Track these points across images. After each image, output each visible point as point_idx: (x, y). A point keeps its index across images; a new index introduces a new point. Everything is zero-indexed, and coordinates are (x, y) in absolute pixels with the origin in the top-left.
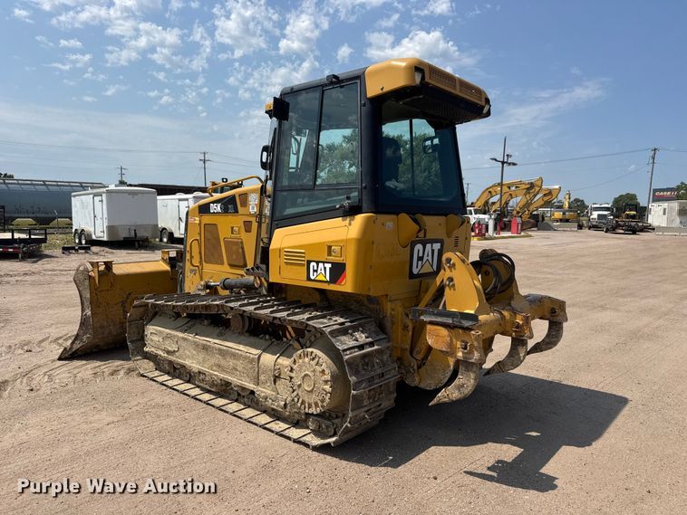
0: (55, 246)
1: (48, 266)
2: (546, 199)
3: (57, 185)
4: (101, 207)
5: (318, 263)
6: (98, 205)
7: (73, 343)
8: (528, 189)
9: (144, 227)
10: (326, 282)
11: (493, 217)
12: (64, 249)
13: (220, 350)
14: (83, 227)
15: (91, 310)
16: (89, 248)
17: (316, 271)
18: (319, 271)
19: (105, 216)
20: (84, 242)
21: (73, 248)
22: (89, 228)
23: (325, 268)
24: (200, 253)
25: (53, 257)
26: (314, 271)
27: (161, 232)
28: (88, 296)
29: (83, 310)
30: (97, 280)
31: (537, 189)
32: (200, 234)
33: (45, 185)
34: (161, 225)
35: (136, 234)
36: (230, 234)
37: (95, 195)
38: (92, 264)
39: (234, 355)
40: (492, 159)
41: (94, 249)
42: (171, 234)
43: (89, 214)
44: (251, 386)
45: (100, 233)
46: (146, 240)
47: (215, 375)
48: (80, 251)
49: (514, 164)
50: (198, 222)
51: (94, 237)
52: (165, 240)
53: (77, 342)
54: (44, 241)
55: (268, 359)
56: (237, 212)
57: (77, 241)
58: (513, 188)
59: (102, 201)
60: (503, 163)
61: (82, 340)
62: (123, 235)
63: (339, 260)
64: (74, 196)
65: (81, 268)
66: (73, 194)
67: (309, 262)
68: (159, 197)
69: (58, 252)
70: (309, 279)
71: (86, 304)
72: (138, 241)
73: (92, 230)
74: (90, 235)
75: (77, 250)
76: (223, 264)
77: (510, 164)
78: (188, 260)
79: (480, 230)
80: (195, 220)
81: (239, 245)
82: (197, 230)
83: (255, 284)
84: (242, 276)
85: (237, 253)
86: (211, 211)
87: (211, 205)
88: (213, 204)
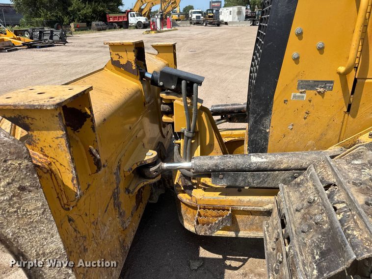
2: (173, 6)
11: (159, 17)
78: (296, 60)
79: (154, 26)
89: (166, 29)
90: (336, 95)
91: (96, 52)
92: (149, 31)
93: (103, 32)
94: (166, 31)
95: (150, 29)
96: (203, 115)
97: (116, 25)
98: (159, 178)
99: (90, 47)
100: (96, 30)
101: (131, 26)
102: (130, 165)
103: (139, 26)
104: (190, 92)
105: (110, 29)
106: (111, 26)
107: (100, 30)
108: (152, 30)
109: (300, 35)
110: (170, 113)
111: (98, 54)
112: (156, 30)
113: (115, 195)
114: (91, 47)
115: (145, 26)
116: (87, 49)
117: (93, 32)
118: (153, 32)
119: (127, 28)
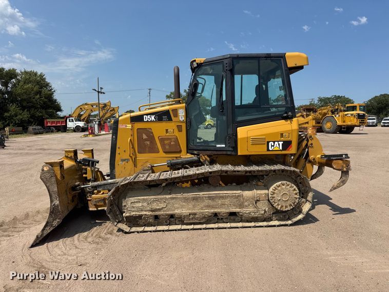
2: (112, 113)
5: (274, 142)
7: (43, 230)
8: (103, 107)
10: (281, 150)
11: (97, 123)
13: (209, 197)
15: (59, 200)
17: (273, 146)
18: (275, 146)
23: (279, 144)
26: (272, 146)
28: (56, 189)
29: (52, 201)
31: (108, 107)
36: (165, 134)
39: (222, 197)
40: (93, 90)
44: (237, 210)
47: (206, 212)
49: (104, 93)
50: (130, 128)
53: (47, 228)
55: (247, 194)
56: (172, 120)
58: (95, 107)
60: (98, 92)
61: (52, 226)
63: (288, 139)
65: (46, 169)
67: (268, 143)
70: (268, 150)
71: (54, 196)
76: (158, 152)
77: (101, 93)
78: (119, 154)
79: (92, 131)
80: (126, 126)
81: (173, 140)
82: (130, 133)
83: (201, 160)
84: (176, 157)
85: (170, 145)
86: (145, 120)
87: (145, 116)
88: (146, 116)
89: (104, 133)
90: (131, 162)
91: (36, 154)
92: (87, 135)
93: (39, 136)
94: (103, 134)
95: (88, 133)
96: (99, 173)
97: (54, 129)
98: (80, 191)
99: (29, 150)
100: (32, 133)
101: (68, 130)
102: (71, 185)
103: (77, 129)
104: (93, 165)
105: (47, 132)
106: (49, 130)
107: (36, 134)
108: (89, 134)
109: (119, 148)
110: (86, 173)
111: (39, 155)
112: (94, 133)
113: (66, 191)
114: (31, 149)
115: (83, 130)
116: (26, 151)
117: (29, 136)
118: (91, 136)
119: (65, 132)
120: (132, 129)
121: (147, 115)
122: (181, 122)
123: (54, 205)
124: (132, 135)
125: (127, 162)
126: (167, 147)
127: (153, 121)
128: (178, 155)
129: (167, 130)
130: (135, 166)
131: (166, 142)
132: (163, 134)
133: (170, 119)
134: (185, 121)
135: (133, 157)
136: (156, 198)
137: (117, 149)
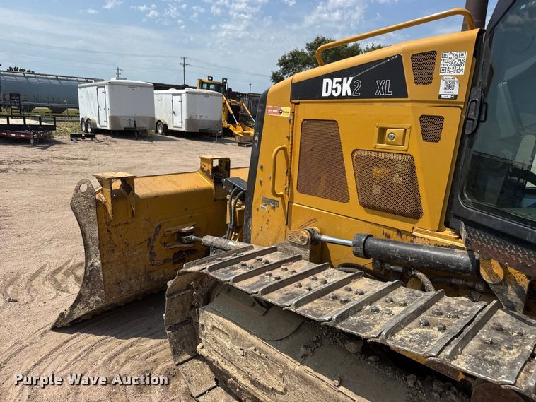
0: (65, 133)
1: (57, 154)
3: (67, 80)
4: (104, 99)
6: (101, 96)
7: (73, 306)
9: (144, 118)
12: (72, 136)
14: (88, 116)
15: (102, 258)
16: (94, 136)
19: (108, 106)
20: (89, 130)
21: (80, 136)
22: (94, 118)
24: (289, 173)
25: (62, 143)
27: (157, 123)
28: (96, 235)
30: (110, 209)
32: (291, 138)
33: (57, 79)
34: (157, 117)
35: (135, 124)
36: (375, 143)
37: (99, 87)
38: (101, 180)
41: (99, 137)
42: (165, 126)
43: (94, 105)
45: (104, 122)
46: (145, 131)
48: (87, 139)
50: (288, 115)
51: (98, 126)
52: (160, 131)
53: (80, 306)
54: (53, 128)
56: (406, 95)
57: (84, 129)
59: (105, 92)
61: (87, 304)
62: (124, 125)
64: (81, 87)
65: (84, 188)
66: (79, 85)
68: (156, 92)
69: (67, 138)
71: (91, 247)
72: (138, 132)
73: (96, 119)
74: (95, 124)
75: (83, 138)
76: (345, 199)
78: (262, 183)
80: (281, 111)
81: (400, 167)
82: (286, 130)
83: (482, 272)
84: (399, 232)
85: (387, 183)
86: (324, 94)
87: (325, 81)
88: (329, 80)
120: (292, 121)
121: (331, 76)
122: (441, 102)
123: (92, 265)
124: (288, 138)
125: (274, 208)
126: (377, 190)
127: (347, 97)
128: (404, 226)
129: (383, 131)
130: (288, 222)
131: (376, 171)
132: (370, 143)
133: (399, 91)
134: (462, 98)
135: (287, 199)
136: (262, 351)
137: (259, 169)
